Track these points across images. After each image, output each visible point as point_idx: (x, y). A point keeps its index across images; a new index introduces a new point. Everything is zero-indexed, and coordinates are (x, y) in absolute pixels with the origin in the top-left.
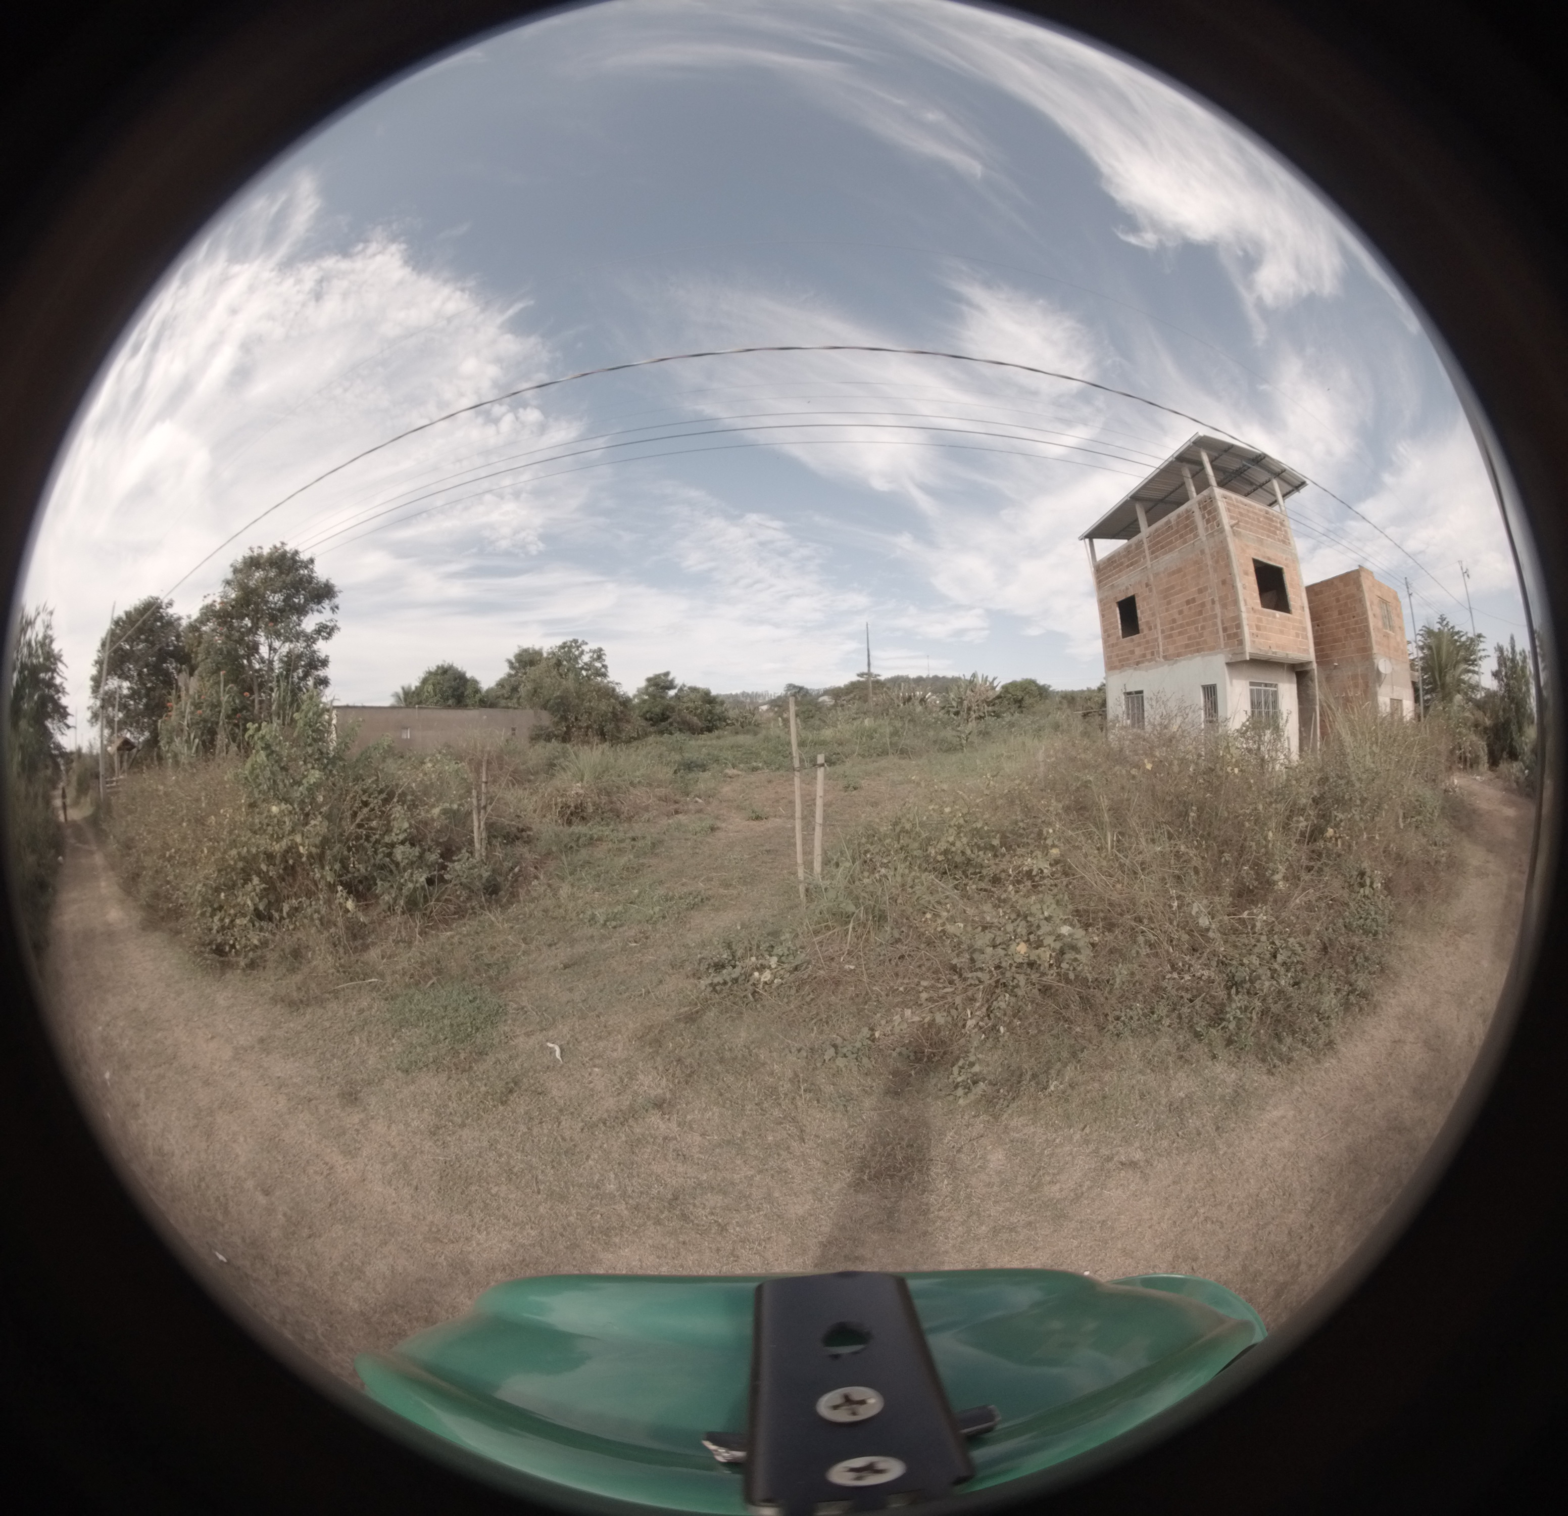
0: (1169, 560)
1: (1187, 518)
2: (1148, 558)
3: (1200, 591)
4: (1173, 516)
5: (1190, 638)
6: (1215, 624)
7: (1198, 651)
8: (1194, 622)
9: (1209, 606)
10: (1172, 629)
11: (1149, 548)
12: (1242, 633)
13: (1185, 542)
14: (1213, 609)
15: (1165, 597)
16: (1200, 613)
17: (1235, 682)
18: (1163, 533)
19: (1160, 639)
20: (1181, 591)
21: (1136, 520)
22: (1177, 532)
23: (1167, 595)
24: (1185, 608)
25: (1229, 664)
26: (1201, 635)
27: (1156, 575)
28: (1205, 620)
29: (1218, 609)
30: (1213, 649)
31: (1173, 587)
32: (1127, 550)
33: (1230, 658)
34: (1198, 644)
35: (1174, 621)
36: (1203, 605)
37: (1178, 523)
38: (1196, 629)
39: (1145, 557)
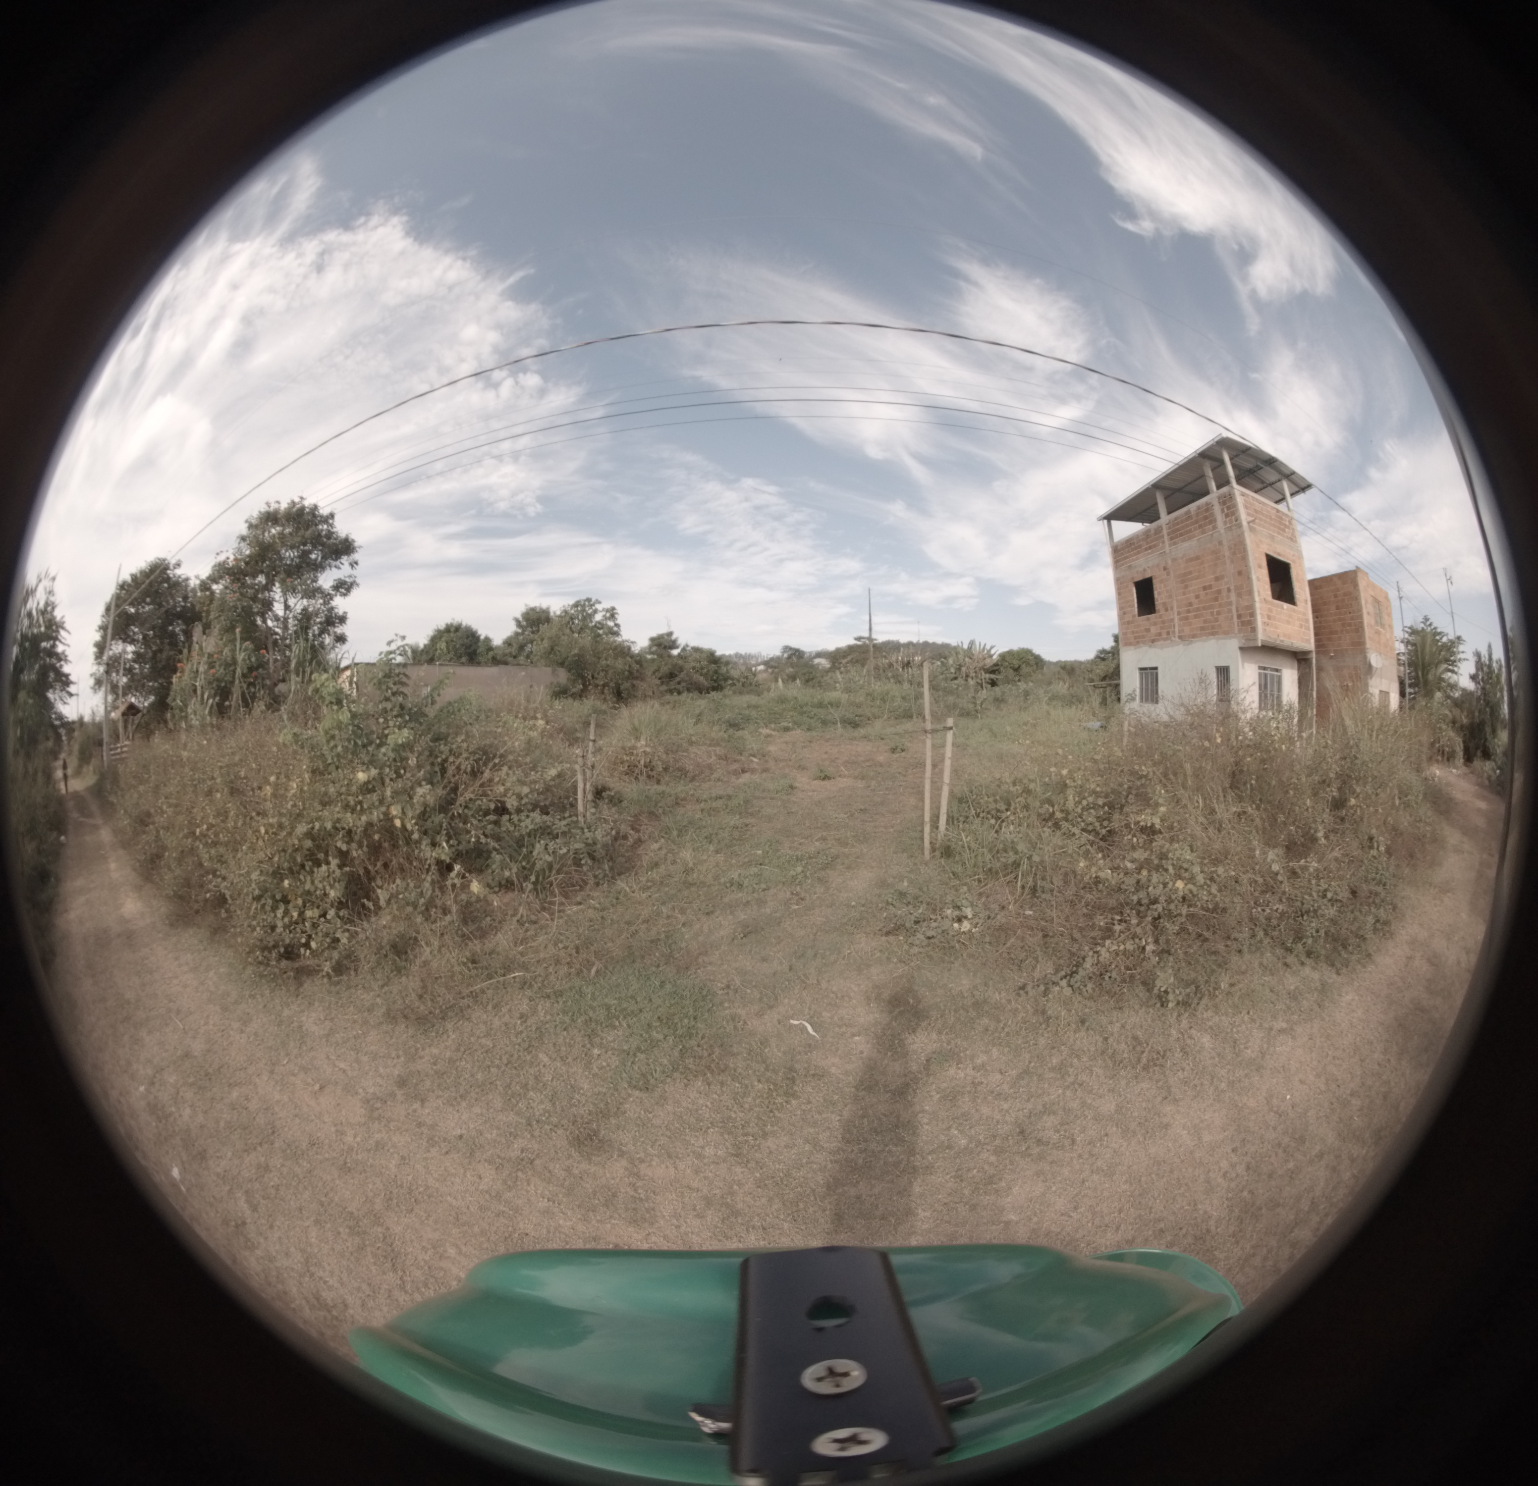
0: (1187, 547)
1: (1207, 510)
2: (1167, 543)
3: (1217, 579)
4: (1193, 507)
5: (1205, 621)
6: (1230, 611)
7: (1213, 634)
8: (1210, 607)
9: (1224, 594)
10: (1188, 611)
11: (1168, 534)
12: (1255, 620)
13: (1203, 532)
14: (1228, 597)
15: (1183, 582)
16: (1216, 599)
17: (1246, 665)
18: (1182, 522)
19: (1176, 620)
20: (1197, 578)
21: (1156, 504)
22: (1196, 522)
23: (1184, 579)
24: (1202, 593)
25: (1241, 649)
26: (1217, 620)
27: (1174, 560)
28: (1220, 606)
29: (1233, 597)
30: (1227, 633)
31: (1190, 573)
32: (1146, 534)
33: (1243, 643)
34: (1213, 627)
35: (1190, 604)
36: (1219, 592)
37: (1197, 515)
38: (1212, 613)
39: (1163, 542)
